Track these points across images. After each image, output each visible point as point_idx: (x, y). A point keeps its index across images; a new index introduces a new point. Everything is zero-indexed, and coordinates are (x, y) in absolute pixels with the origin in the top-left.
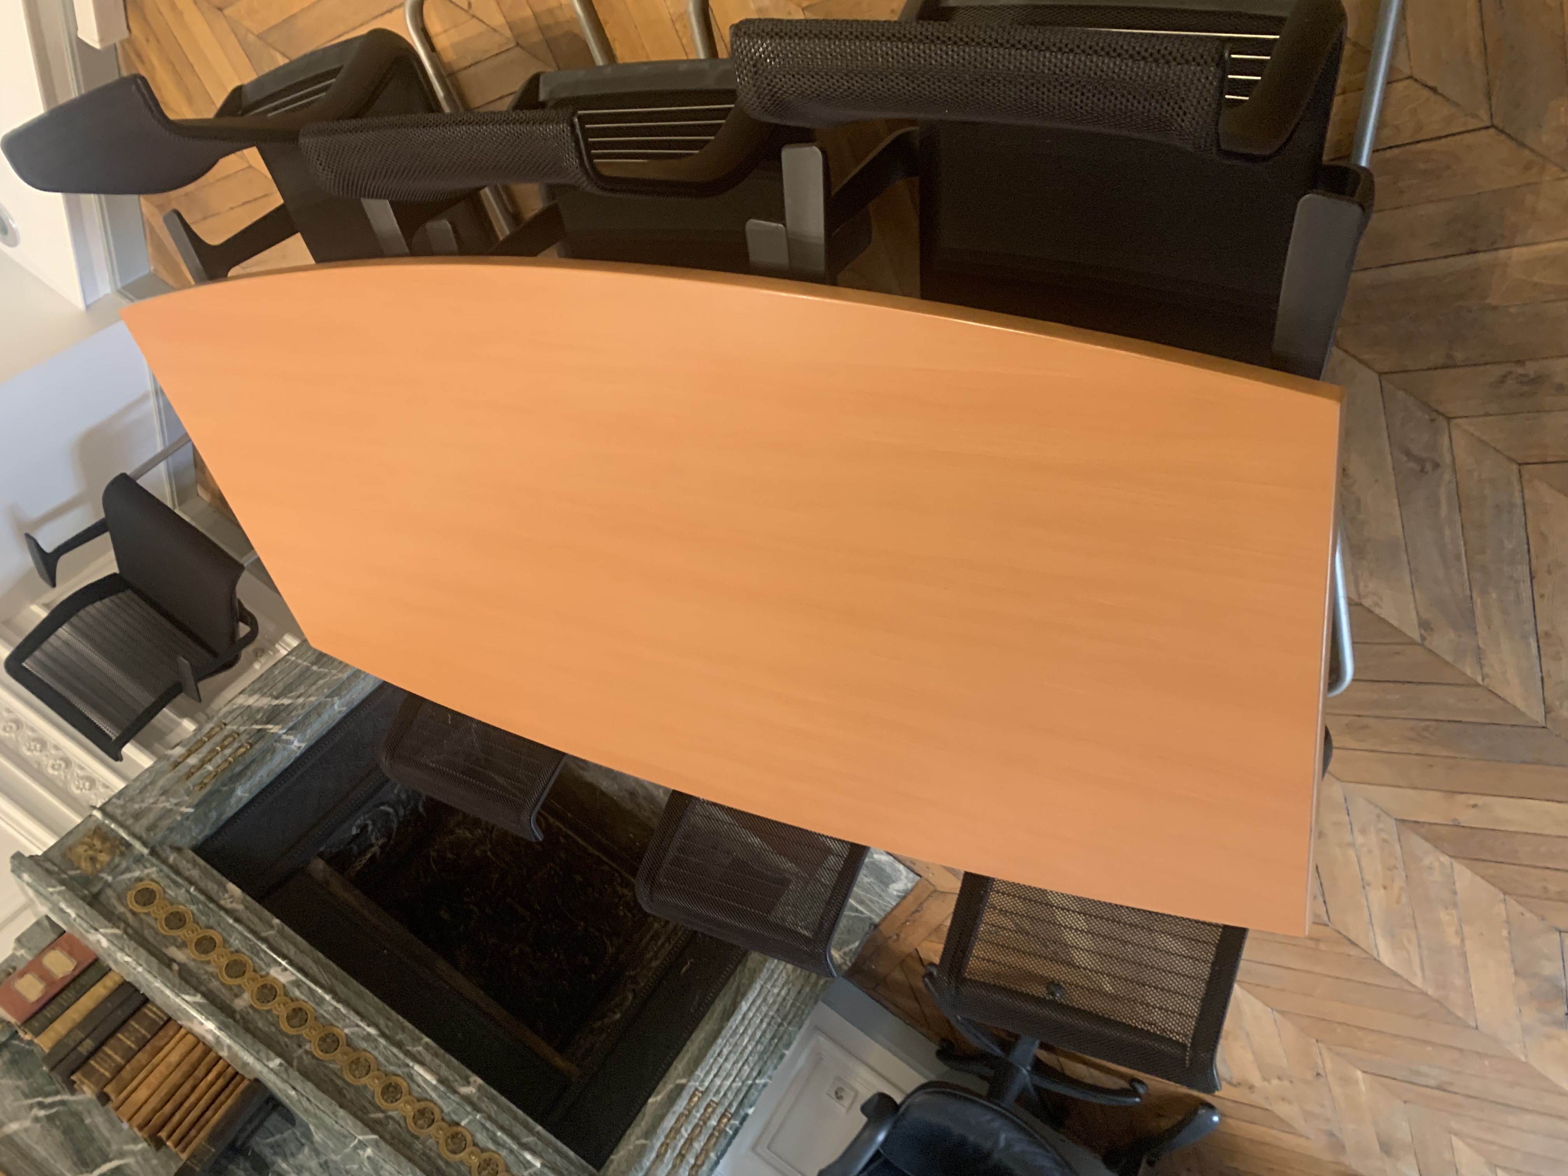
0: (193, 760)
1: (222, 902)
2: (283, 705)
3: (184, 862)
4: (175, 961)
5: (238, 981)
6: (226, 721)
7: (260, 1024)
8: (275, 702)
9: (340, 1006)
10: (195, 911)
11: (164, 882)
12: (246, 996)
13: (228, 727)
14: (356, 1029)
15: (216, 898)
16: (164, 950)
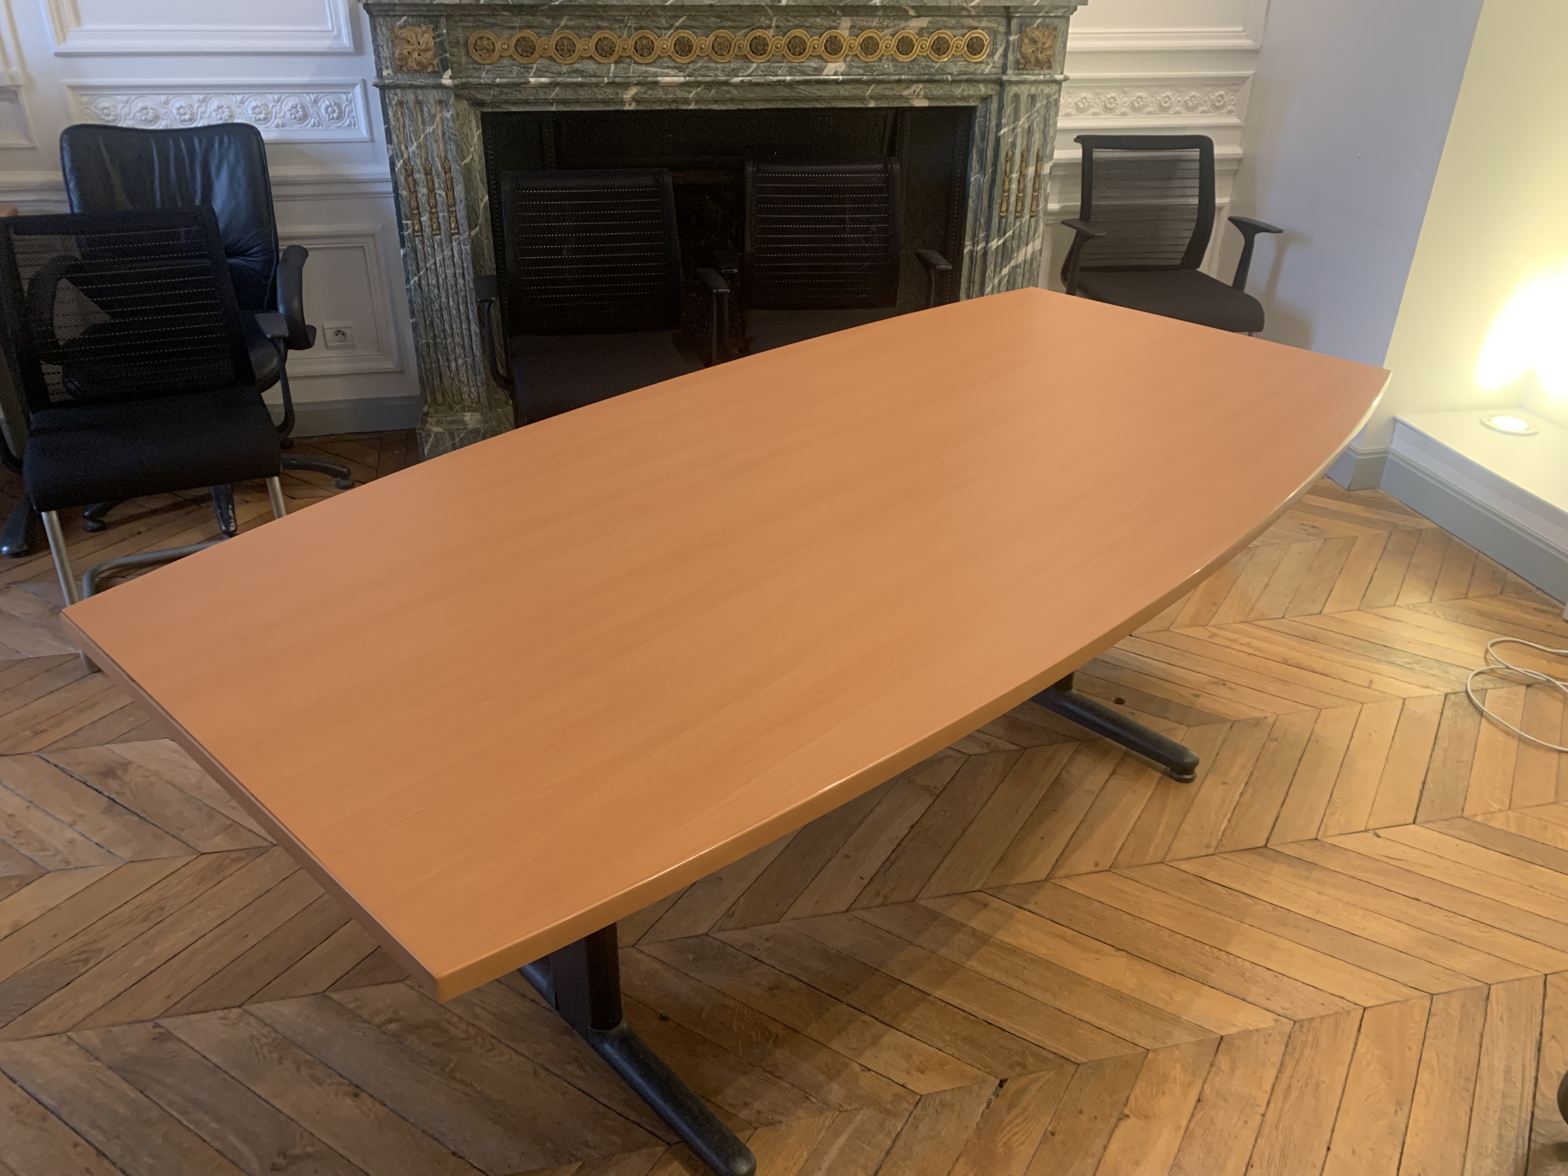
0: (1031, 170)
1: (921, 86)
2: (1005, 266)
3: (971, 93)
4: (916, 17)
5: (860, 39)
6: (1033, 220)
7: (818, 20)
8: (1013, 263)
9: (775, 79)
10: (934, 64)
11: (972, 68)
12: (846, 33)
13: (1027, 217)
14: (749, 72)
15: (927, 85)
16: (930, 19)
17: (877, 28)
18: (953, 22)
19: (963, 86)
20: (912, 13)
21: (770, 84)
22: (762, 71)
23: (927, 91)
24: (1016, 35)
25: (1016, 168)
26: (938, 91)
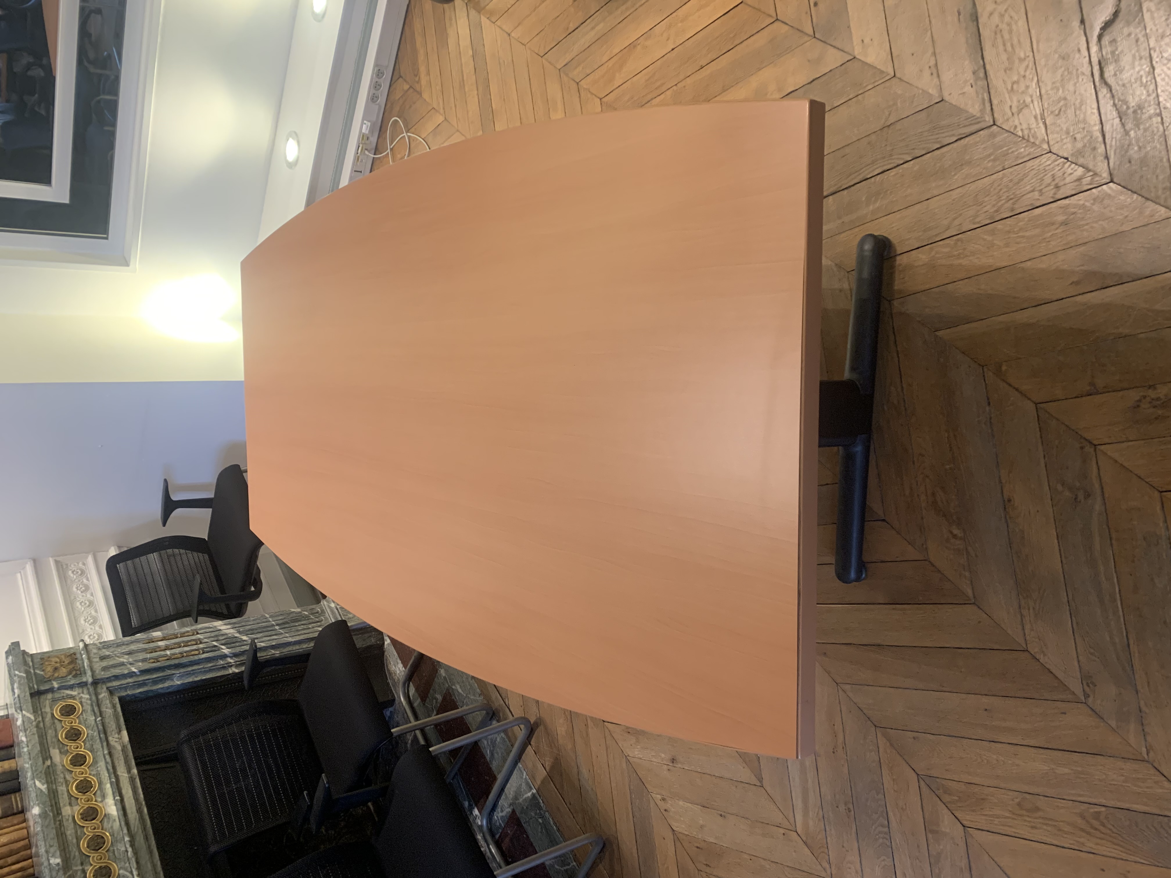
0: (161, 644)
1: (110, 738)
2: (241, 639)
3: (108, 701)
4: (51, 758)
5: (80, 795)
6: (199, 632)
7: (68, 833)
8: (237, 635)
9: (130, 850)
10: (90, 735)
11: (88, 707)
12: (76, 808)
13: (198, 636)
14: (128, 874)
15: (109, 734)
16: (51, 749)
17: (67, 786)
18: (50, 733)
19: (104, 709)
20: (48, 763)
21: (136, 853)
22: (125, 863)
23: (113, 733)
24: (52, 684)
25: (162, 653)
26: (112, 725)
